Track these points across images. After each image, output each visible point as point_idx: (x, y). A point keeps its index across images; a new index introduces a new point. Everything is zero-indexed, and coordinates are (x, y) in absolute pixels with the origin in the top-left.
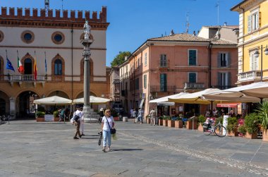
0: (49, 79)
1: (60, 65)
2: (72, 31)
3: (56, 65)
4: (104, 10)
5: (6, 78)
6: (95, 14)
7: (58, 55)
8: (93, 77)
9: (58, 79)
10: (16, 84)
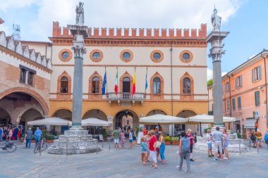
0: (148, 97)
1: (158, 83)
2: (171, 50)
3: (155, 83)
5: (104, 97)
7: (157, 73)
8: (194, 95)
9: (156, 98)
10: (114, 103)
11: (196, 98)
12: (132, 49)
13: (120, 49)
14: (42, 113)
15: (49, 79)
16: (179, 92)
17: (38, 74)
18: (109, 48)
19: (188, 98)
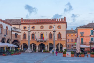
0: (48, 40)
4: (65, 18)
5: (36, 40)
6: (62, 19)
7: (51, 32)
8: (61, 39)
9: (50, 40)
10: (38, 41)
11: (62, 40)
12: (43, 25)
13: (40, 25)
14: (19, 44)
15: (20, 35)
16: (57, 38)
17: (18, 34)
18: (37, 25)
19: (60, 40)
